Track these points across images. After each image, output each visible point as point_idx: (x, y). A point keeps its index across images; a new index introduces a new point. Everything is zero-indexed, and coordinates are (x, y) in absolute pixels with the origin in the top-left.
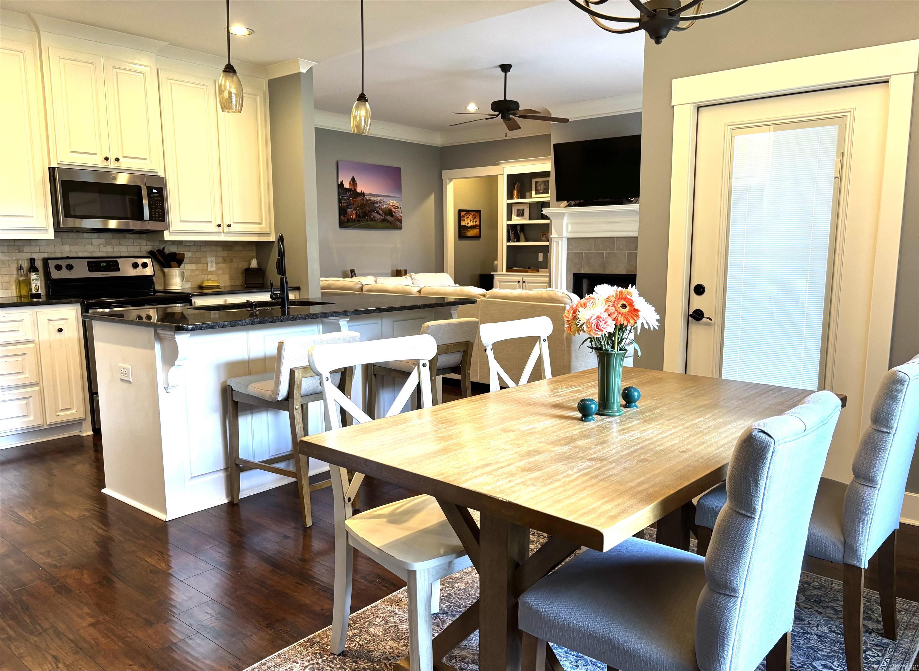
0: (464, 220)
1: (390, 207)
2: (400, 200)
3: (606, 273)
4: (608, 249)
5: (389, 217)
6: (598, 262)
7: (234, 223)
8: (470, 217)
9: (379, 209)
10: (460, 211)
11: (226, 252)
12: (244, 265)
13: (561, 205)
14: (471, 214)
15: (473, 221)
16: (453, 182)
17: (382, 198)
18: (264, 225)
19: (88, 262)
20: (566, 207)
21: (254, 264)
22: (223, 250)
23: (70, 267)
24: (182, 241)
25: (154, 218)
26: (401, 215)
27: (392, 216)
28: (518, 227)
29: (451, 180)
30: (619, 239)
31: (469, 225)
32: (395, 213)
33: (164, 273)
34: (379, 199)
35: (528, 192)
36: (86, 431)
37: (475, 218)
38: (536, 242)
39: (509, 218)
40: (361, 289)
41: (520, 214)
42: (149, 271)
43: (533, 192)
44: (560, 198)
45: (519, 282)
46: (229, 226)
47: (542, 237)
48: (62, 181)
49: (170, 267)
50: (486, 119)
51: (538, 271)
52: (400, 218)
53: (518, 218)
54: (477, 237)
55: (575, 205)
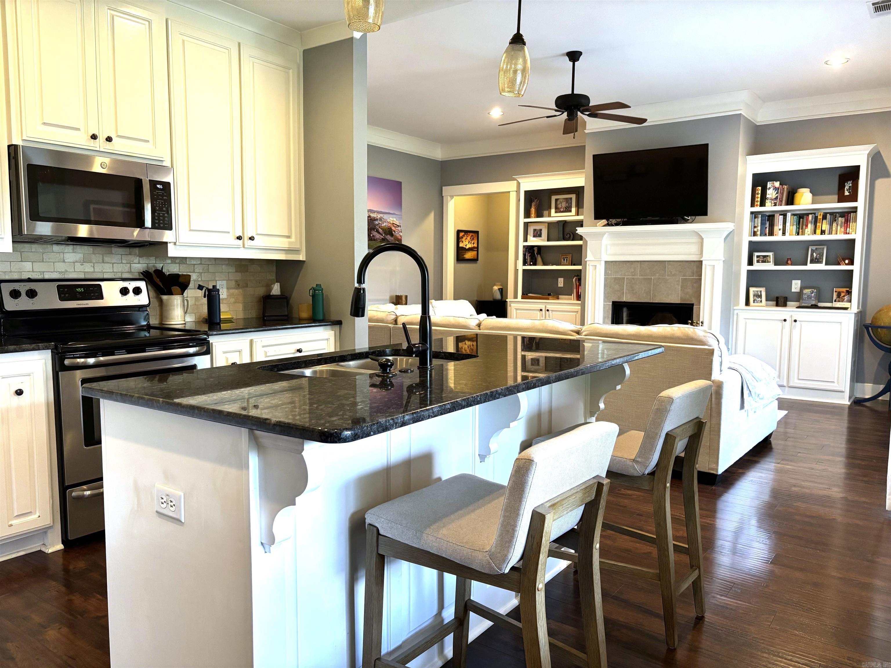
0: (463, 242)
1: (390, 225)
2: (400, 217)
3: (654, 302)
4: (657, 275)
5: (388, 236)
6: (644, 289)
7: (257, 234)
8: (469, 238)
9: (379, 227)
10: (459, 232)
11: (239, 274)
12: (261, 291)
13: (598, 224)
14: (469, 235)
15: (471, 243)
16: (453, 199)
17: (382, 215)
18: (293, 239)
19: (58, 287)
20: (604, 226)
21: (276, 289)
22: (236, 271)
23: (32, 294)
24: (186, 258)
25: (157, 225)
26: (401, 234)
27: (392, 235)
28: (536, 249)
29: (452, 197)
30: (671, 263)
31: (467, 247)
32: (395, 232)
33: (161, 302)
34: (379, 216)
35: (547, 210)
36: (53, 545)
37: (473, 239)
38: (557, 265)
39: (526, 240)
40: (396, 321)
41: (537, 234)
42: (143, 299)
43: (553, 211)
44: (598, 216)
45: (541, 310)
46: (252, 238)
47: (562, 260)
48: (28, 165)
49: (171, 293)
50: (548, 117)
51: (558, 298)
52: (400, 238)
53: (535, 239)
54: (475, 260)
55: (617, 224)
